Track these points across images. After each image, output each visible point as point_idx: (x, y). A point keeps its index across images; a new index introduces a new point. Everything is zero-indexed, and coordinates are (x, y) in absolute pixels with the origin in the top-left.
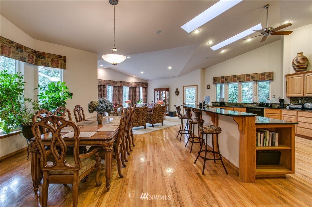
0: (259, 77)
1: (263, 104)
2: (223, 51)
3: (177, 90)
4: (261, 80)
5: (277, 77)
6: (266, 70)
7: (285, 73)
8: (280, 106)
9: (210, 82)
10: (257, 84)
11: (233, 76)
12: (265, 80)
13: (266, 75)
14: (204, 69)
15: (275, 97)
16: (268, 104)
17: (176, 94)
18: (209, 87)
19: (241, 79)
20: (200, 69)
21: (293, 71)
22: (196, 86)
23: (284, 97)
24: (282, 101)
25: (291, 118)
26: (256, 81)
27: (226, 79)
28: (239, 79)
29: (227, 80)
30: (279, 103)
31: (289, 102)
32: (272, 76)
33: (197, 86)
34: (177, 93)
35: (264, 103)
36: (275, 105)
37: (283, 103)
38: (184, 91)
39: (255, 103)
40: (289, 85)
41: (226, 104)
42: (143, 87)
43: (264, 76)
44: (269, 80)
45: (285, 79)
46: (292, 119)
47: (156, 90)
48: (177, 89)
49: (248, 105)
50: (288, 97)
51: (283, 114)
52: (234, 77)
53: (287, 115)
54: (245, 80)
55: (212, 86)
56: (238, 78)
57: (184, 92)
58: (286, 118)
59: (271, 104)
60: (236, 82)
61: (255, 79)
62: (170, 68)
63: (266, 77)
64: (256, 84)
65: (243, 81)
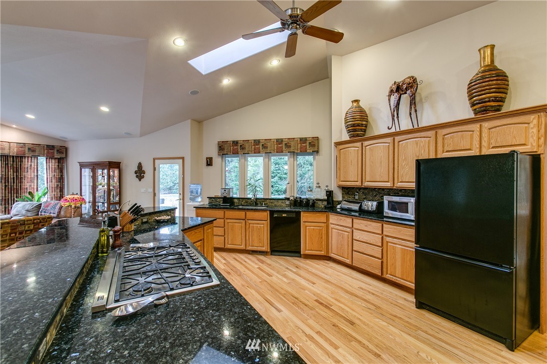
0: (298, 145)
1: (301, 201)
2: (227, 82)
3: (140, 166)
4: (301, 151)
5: (324, 146)
6: (308, 134)
7: (335, 140)
8: (327, 204)
9: (213, 152)
10: (295, 159)
11: (254, 140)
12: (306, 151)
13: (308, 142)
14: (199, 123)
15: (319, 187)
16: (309, 201)
17: (137, 177)
18: (209, 162)
19: (269, 149)
20: (190, 120)
21: (346, 137)
22: (181, 160)
23: (333, 187)
24: (330, 194)
25: (343, 232)
26: (294, 154)
27: (241, 146)
28: (264, 148)
29: (243, 149)
30: (326, 198)
31: (341, 195)
32: (316, 145)
33: (183, 158)
34: (140, 173)
35: (303, 199)
36: (320, 203)
37: (332, 197)
38: (155, 169)
39: (288, 199)
40: (340, 163)
41: (236, 201)
42: (50, 157)
43: (304, 145)
44: (313, 151)
45: (334, 150)
46: (346, 233)
47: (82, 165)
48: (140, 164)
49: (275, 203)
50: (339, 187)
51: (331, 224)
52: (257, 142)
53: (338, 225)
54: (274, 151)
55: (217, 160)
56: (263, 145)
57: (156, 172)
58: (336, 231)
59: (314, 201)
60: (259, 153)
61: (292, 149)
62: (105, 109)
63: (308, 147)
64: (293, 159)
65: (271, 153)
